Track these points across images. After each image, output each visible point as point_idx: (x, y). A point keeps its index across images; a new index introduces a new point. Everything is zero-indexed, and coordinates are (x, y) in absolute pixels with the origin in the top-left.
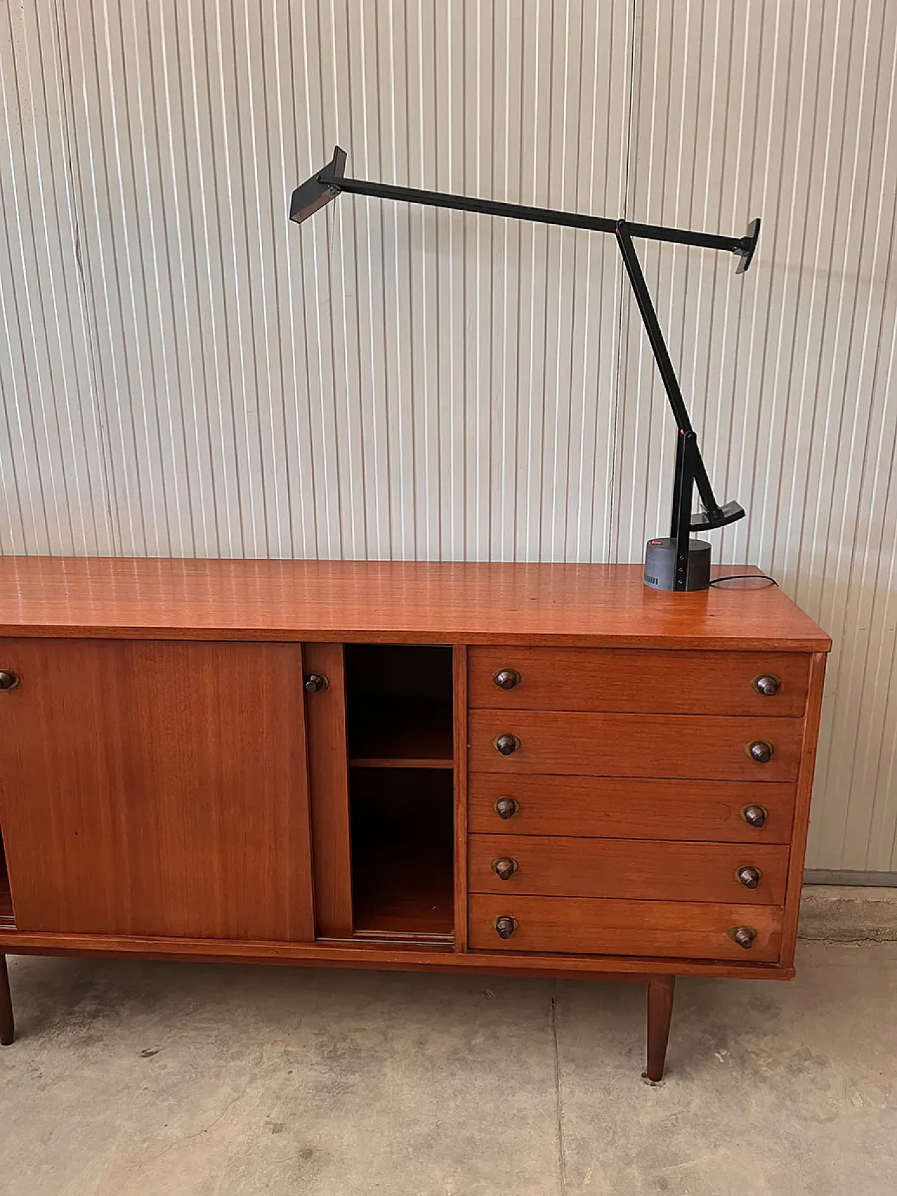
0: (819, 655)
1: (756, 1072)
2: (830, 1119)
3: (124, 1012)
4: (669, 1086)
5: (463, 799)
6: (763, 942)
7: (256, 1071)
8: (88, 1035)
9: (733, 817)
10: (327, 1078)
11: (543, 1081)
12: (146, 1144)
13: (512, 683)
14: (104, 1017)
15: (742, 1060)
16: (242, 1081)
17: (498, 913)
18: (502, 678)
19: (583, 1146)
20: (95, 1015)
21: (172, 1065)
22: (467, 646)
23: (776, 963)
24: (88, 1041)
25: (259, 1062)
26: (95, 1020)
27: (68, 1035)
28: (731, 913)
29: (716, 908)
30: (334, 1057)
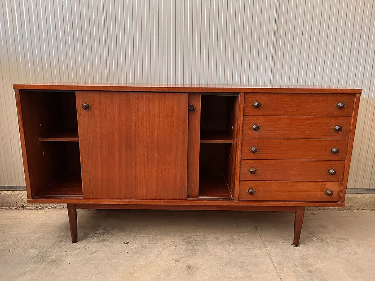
0: (358, 95)
1: (328, 243)
2: (356, 254)
3: (114, 233)
4: (301, 247)
5: (240, 147)
6: (335, 194)
7: (164, 246)
8: (103, 239)
9: (328, 151)
10: (189, 247)
11: (260, 247)
12: (133, 267)
13: (258, 106)
14: (107, 234)
15: (322, 240)
16: (161, 249)
17: (248, 187)
18: (256, 104)
19: (280, 263)
20: (104, 234)
21: (135, 246)
22: (245, 93)
23: (339, 202)
24: (104, 241)
25: (165, 244)
26: (104, 235)
27: (96, 240)
28: (325, 185)
29: (320, 183)
30: (189, 242)
